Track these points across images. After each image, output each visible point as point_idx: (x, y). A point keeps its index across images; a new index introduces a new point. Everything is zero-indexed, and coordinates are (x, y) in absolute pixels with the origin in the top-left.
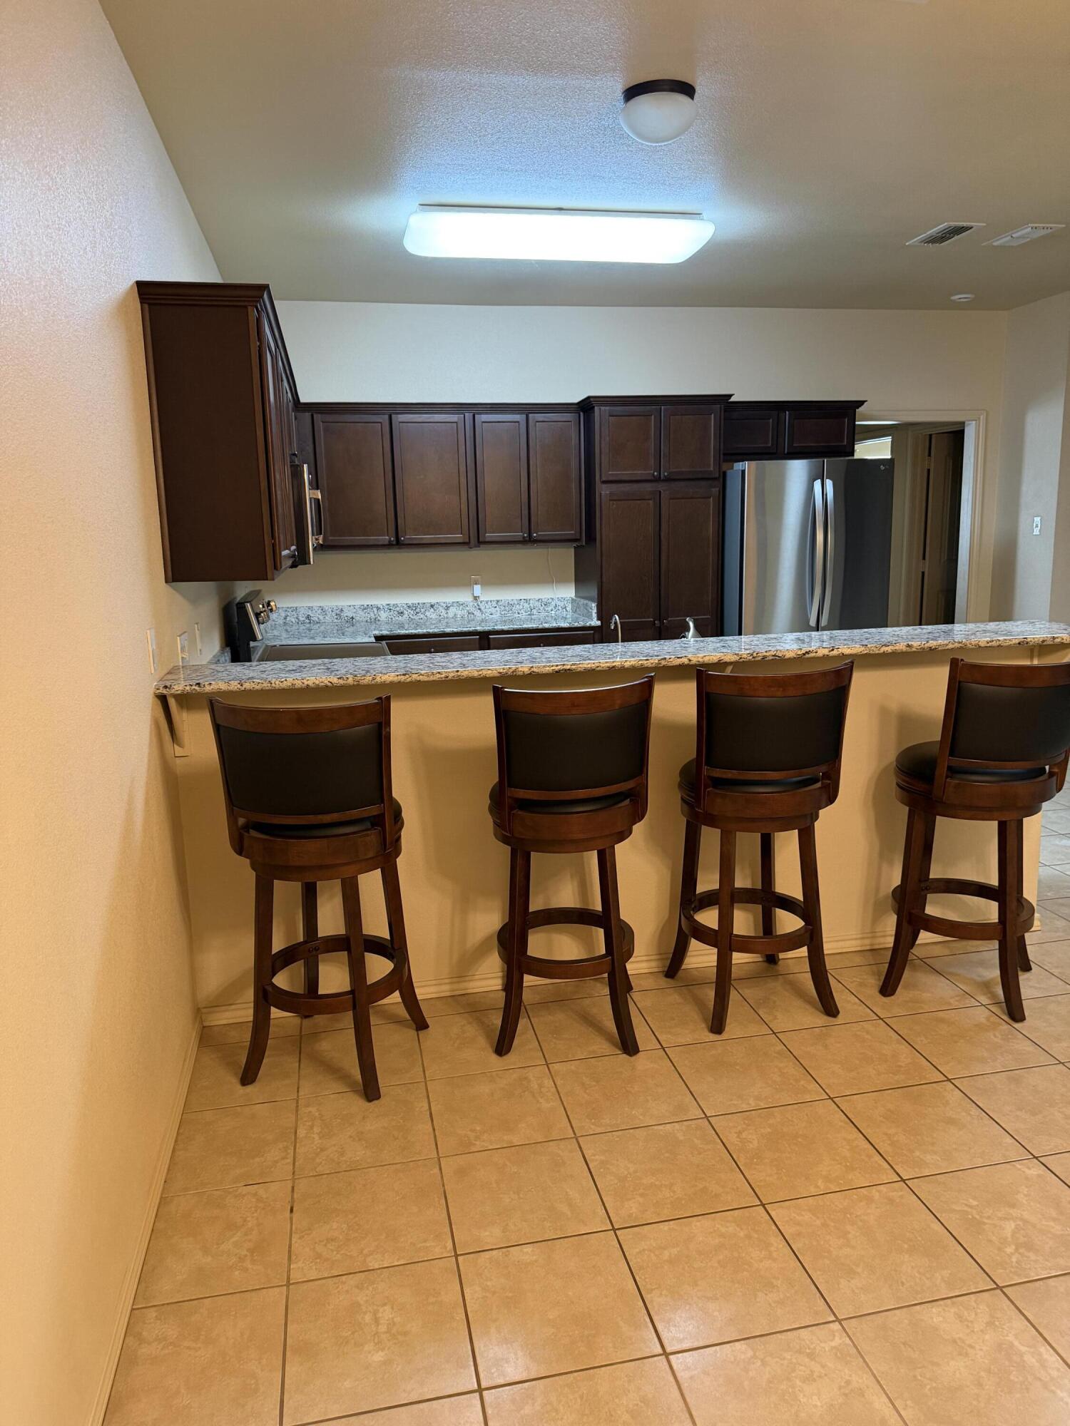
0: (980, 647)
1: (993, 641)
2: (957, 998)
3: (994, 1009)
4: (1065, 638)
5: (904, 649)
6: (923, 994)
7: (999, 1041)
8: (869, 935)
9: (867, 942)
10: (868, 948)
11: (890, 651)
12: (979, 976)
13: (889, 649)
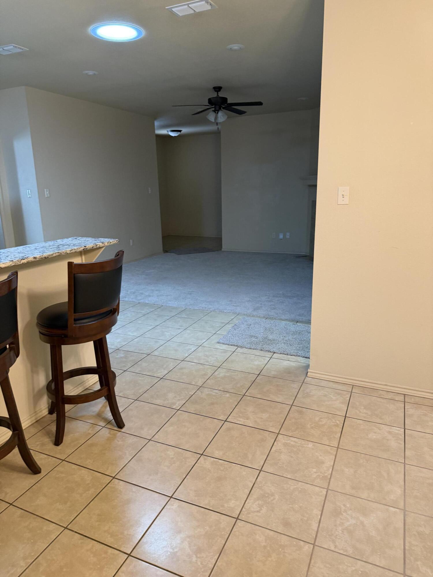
0: (67, 253)
1: (72, 250)
2: (91, 429)
3: (109, 426)
4: (100, 245)
5: (33, 260)
6: (75, 435)
7: (121, 443)
8: (34, 415)
9: (34, 418)
10: (34, 421)
11: (26, 262)
12: (94, 412)
13: (25, 261)
